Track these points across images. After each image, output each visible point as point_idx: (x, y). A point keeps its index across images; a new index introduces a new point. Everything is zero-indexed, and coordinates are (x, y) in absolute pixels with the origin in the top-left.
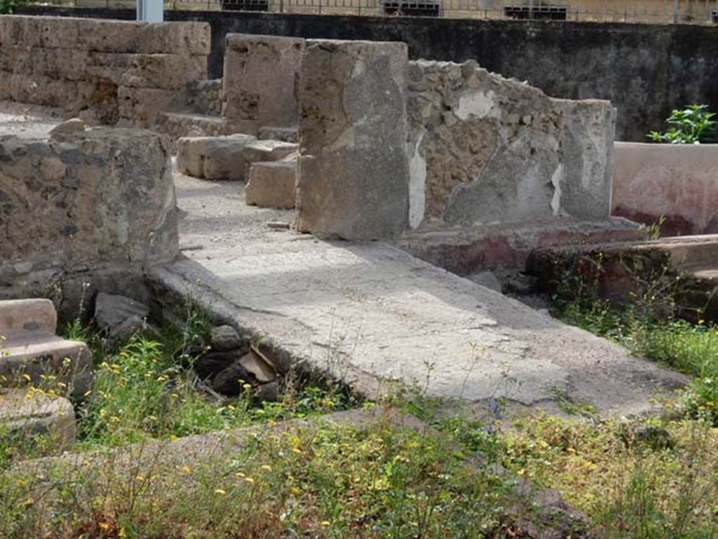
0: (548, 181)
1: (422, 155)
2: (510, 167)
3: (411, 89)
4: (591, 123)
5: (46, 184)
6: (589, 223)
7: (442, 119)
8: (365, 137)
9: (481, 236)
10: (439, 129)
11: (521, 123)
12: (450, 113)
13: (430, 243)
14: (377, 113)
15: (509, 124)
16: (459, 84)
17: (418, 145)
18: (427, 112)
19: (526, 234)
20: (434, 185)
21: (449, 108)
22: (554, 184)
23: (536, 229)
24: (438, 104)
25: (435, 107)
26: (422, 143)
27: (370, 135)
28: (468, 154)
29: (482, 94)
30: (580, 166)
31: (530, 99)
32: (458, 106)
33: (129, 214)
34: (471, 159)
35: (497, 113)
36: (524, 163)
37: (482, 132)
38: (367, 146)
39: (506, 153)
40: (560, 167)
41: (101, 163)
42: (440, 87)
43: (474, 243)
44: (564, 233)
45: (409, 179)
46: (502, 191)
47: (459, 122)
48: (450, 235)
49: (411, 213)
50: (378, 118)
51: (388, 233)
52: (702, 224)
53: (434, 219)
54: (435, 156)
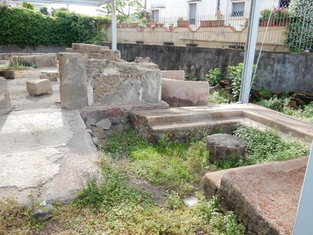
0: (138, 92)
1: (91, 85)
2: (124, 88)
3: (88, 67)
4: (151, 76)
6: (150, 104)
7: (99, 76)
8: (70, 81)
9: (111, 108)
10: (97, 78)
11: (128, 76)
12: (101, 74)
13: (93, 110)
15: (124, 77)
16: (105, 65)
17: (90, 83)
18: (94, 73)
19: (127, 107)
20: (97, 93)
21: (101, 72)
22: (140, 93)
23: (131, 106)
24: (98, 71)
25: (96, 72)
26: (91, 82)
27: (72, 80)
28: (109, 85)
29: (112, 69)
30: (148, 88)
31: (132, 70)
32: (104, 72)
34: (110, 86)
35: (119, 74)
36: (129, 87)
37: (114, 79)
38: (71, 83)
39: (122, 85)
40: (142, 89)
42: (98, 67)
43: (109, 110)
44: (140, 107)
45: (87, 92)
46: (121, 95)
47: (104, 76)
48: (101, 108)
49: (88, 101)
50: (74, 75)
51: (79, 107)
52: (195, 102)
53: (97, 103)
54: (97, 85)
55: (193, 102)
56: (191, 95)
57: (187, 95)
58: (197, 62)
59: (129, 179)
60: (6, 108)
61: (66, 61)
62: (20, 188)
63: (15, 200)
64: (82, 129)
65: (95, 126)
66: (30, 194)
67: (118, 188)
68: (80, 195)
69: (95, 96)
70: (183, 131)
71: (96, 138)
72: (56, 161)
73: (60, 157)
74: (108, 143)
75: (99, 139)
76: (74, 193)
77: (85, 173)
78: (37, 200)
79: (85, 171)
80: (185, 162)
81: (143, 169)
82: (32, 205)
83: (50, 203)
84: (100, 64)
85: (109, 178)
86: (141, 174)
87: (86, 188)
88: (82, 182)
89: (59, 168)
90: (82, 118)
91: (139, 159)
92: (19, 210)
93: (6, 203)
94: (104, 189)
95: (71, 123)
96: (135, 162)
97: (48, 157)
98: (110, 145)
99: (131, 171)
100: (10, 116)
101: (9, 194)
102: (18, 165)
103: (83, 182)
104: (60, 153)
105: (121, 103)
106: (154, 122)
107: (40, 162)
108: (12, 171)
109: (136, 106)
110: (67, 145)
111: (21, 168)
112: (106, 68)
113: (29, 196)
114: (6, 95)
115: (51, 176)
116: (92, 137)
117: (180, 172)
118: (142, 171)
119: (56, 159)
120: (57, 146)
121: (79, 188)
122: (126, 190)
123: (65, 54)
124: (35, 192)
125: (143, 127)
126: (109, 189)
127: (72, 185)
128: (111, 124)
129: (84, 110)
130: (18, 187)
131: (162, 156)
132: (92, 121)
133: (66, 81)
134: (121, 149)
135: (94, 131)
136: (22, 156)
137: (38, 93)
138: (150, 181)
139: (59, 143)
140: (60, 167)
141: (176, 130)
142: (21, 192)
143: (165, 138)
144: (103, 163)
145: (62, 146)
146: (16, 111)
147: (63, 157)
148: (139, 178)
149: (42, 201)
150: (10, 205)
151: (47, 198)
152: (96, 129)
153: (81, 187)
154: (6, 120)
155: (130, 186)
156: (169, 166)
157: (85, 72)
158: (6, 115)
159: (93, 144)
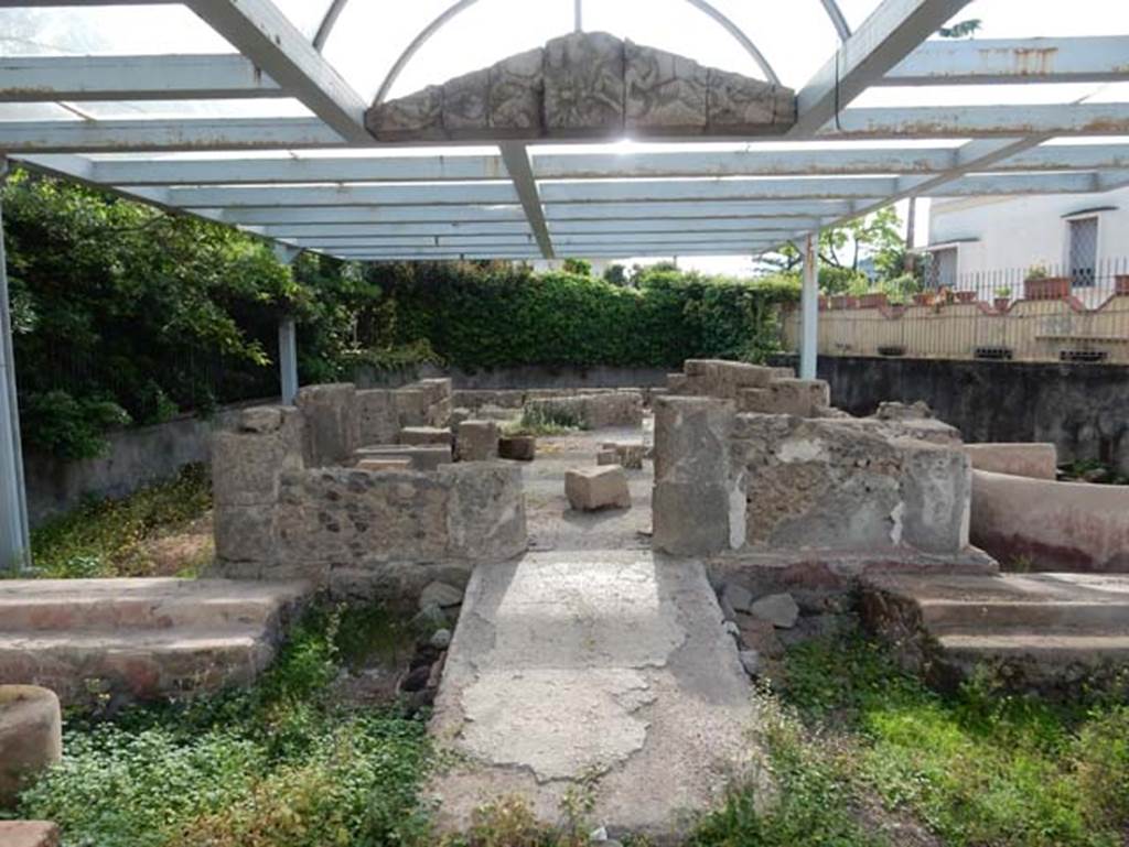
0: (886, 516)
1: (741, 489)
2: (842, 502)
3: (734, 436)
4: (933, 467)
5: (401, 502)
6: (929, 555)
7: (766, 462)
8: (683, 475)
9: (799, 561)
10: (762, 469)
11: (856, 465)
12: (773, 457)
13: (744, 563)
14: (693, 456)
15: (843, 466)
16: (786, 432)
17: (738, 482)
18: (751, 455)
19: (851, 561)
20: (758, 514)
21: (772, 453)
22: (894, 518)
23: (865, 558)
24: (763, 449)
25: (759, 451)
26: (743, 480)
27: (687, 472)
28: (795, 490)
29: (808, 442)
30: (922, 505)
31: (868, 445)
32: (780, 452)
33: (466, 525)
34: (799, 494)
35: (826, 457)
36: (858, 500)
37: (811, 472)
38: (685, 482)
39: (837, 490)
40: (901, 505)
41: (446, 488)
42: (765, 436)
43: (790, 567)
45: (729, 508)
46: (833, 521)
47: (782, 464)
48: (769, 558)
49: (731, 536)
50: (694, 460)
51: (704, 551)
52: (1103, 559)
53: (758, 542)
54: (759, 491)
55: (1094, 555)
56: (1084, 531)
57: (1069, 531)
58: (1106, 414)
59: (856, 805)
60: (515, 543)
61: (674, 420)
62: (543, 775)
63: (528, 807)
64: (712, 618)
65: (748, 613)
66: (565, 798)
67: (822, 829)
68: (703, 829)
69: (752, 523)
70: (1054, 664)
71: (753, 653)
72: (637, 709)
73: (647, 700)
74: (789, 674)
75: (762, 655)
76: (687, 821)
77: (718, 759)
78: (582, 819)
79: (718, 754)
80: (1068, 778)
81: (904, 779)
82: (570, 832)
83: (617, 838)
84: (771, 428)
85: (792, 790)
86: (898, 797)
87: (723, 810)
88: (709, 789)
89: (643, 735)
90: (712, 585)
91: (892, 740)
92: (536, 840)
93: (506, 811)
94: (778, 826)
95: (680, 597)
96: (877, 747)
97: (616, 695)
98: (797, 681)
99: (863, 780)
100: (524, 567)
101: (513, 787)
102: (540, 706)
103: (714, 789)
104: (648, 689)
105: (832, 546)
106: (943, 618)
107: (594, 707)
108: (523, 722)
109: (880, 558)
110: (669, 664)
111: (546, 715)
112: (790, 439)
113: (565, 803)
114: (517, 508)
115: (624, 756)
116: (740, 649)
117: (1046, 814)
118: (904, 786)
119: (637, 705)
120: (640, 665)
121: (699, 807)
122: (847, 841)
123: (672, 401)
124: (577, 794)
125: (904, 634)
126: (793, 827)
127: (681, 792)
128: (797, 609)
129: (716, 561)
130: (536, 770)
131: (976, 743)
132: (741, 598)
133: (671, 477)
134: (830, 698)
135: (745, 630)
136: (549, 682)
137: (593, 505)
138: (932, 826)
139: (647, 657)
140: (646, 728)
141: (1028, 656)
142: (543, 789)
143: (986, 682)
144: (776, 737)
145: (652, 666)
146: (538, 551)
147: (656, 700)
148: (895, 810)
149: (597, 827)
150: (515, 819)
151: (610, 819)
152: (750, 624)
153: (706, 803)
154: (512, 575)
155: (861, 829)
156: (1004, 783)
157: (725, 451)
158: (512, 563)
159: (742, 670)
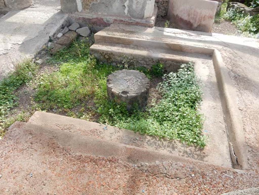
0: (123, 5)
6: (134, 19)
9: (95, 17)
13: (81, 16)
19: (110, 19)
22: (125, 6)
23: (114, 18)
30: (133, 2)
44: (122, 21)
49: (78, 7)
53: (86, 10)
55: (194, 24)
65: (75, 32)
73: (5, 53)
104: (9, 50)
105: (107, 13)
109: (118, 18)
110: (22, 44)
116: (49, 42)
132: (75, 27)
135: (65, 36)
147: (8, 53)
